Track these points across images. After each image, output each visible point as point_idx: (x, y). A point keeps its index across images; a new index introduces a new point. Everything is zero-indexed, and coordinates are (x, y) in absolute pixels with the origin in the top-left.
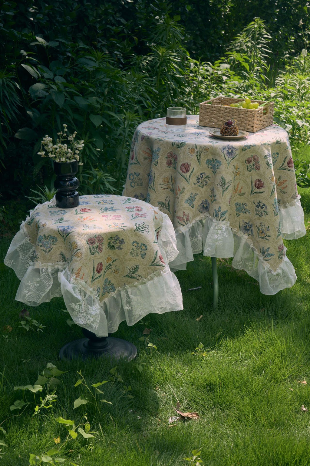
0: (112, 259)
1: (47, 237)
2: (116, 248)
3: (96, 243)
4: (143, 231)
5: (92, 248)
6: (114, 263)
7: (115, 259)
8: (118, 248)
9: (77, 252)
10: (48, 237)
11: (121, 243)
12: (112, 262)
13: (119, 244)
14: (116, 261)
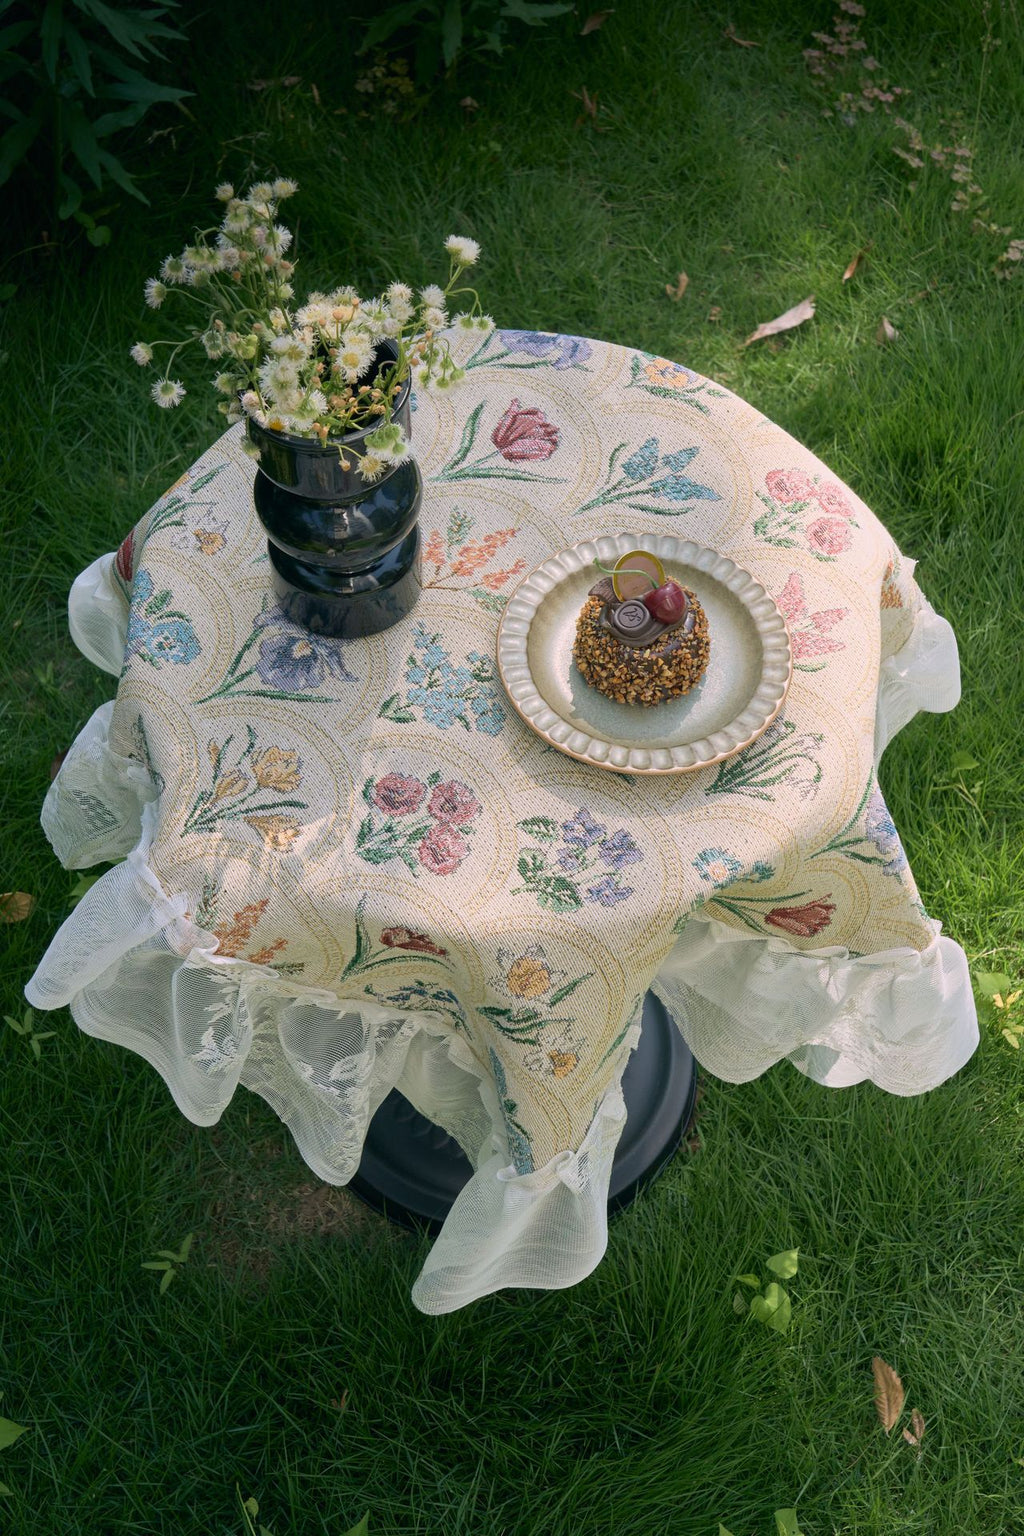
0: (555, 978)
1: (167, 609)
2: (583, 894)
3: (423, 811)
4: (767, 790)
5: (378, 825)
6: (561, 1009)
7: (573, 976)
8: (596, 893)
9: (278, 810)
10: (172, 615)
11: (619, 858)
12: (547, 998)
13: (602, 867)
14: (578, 989)
